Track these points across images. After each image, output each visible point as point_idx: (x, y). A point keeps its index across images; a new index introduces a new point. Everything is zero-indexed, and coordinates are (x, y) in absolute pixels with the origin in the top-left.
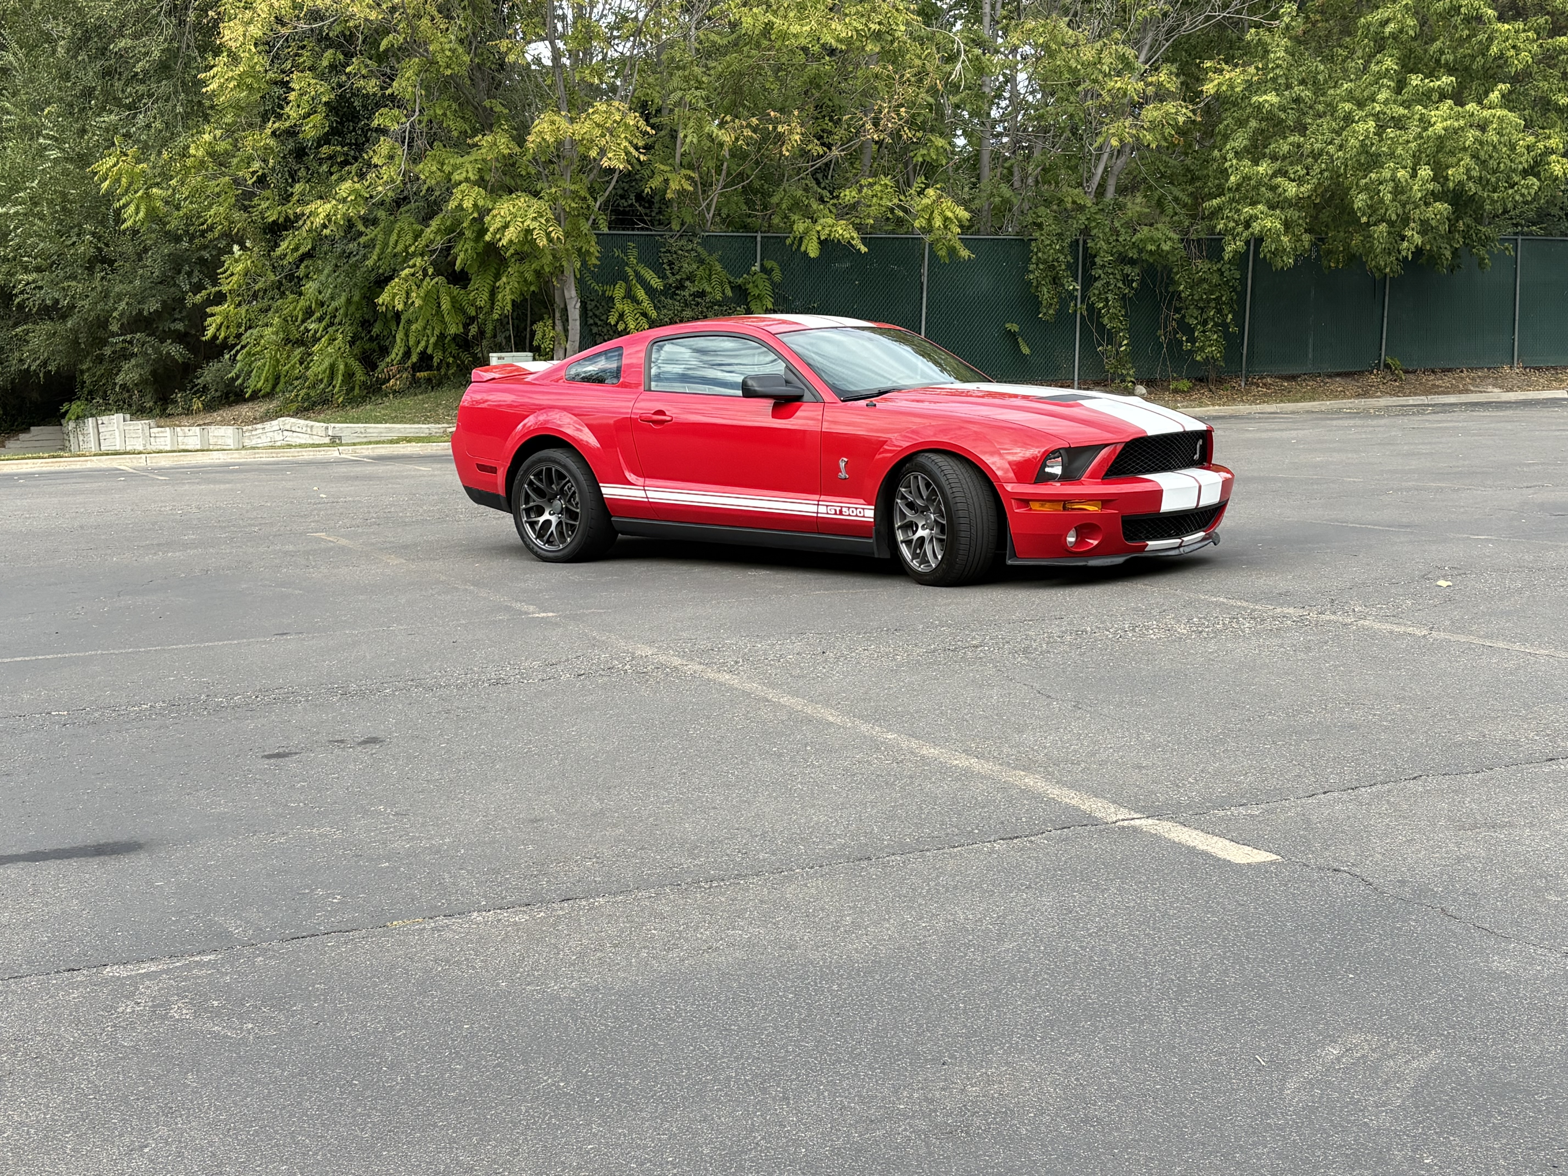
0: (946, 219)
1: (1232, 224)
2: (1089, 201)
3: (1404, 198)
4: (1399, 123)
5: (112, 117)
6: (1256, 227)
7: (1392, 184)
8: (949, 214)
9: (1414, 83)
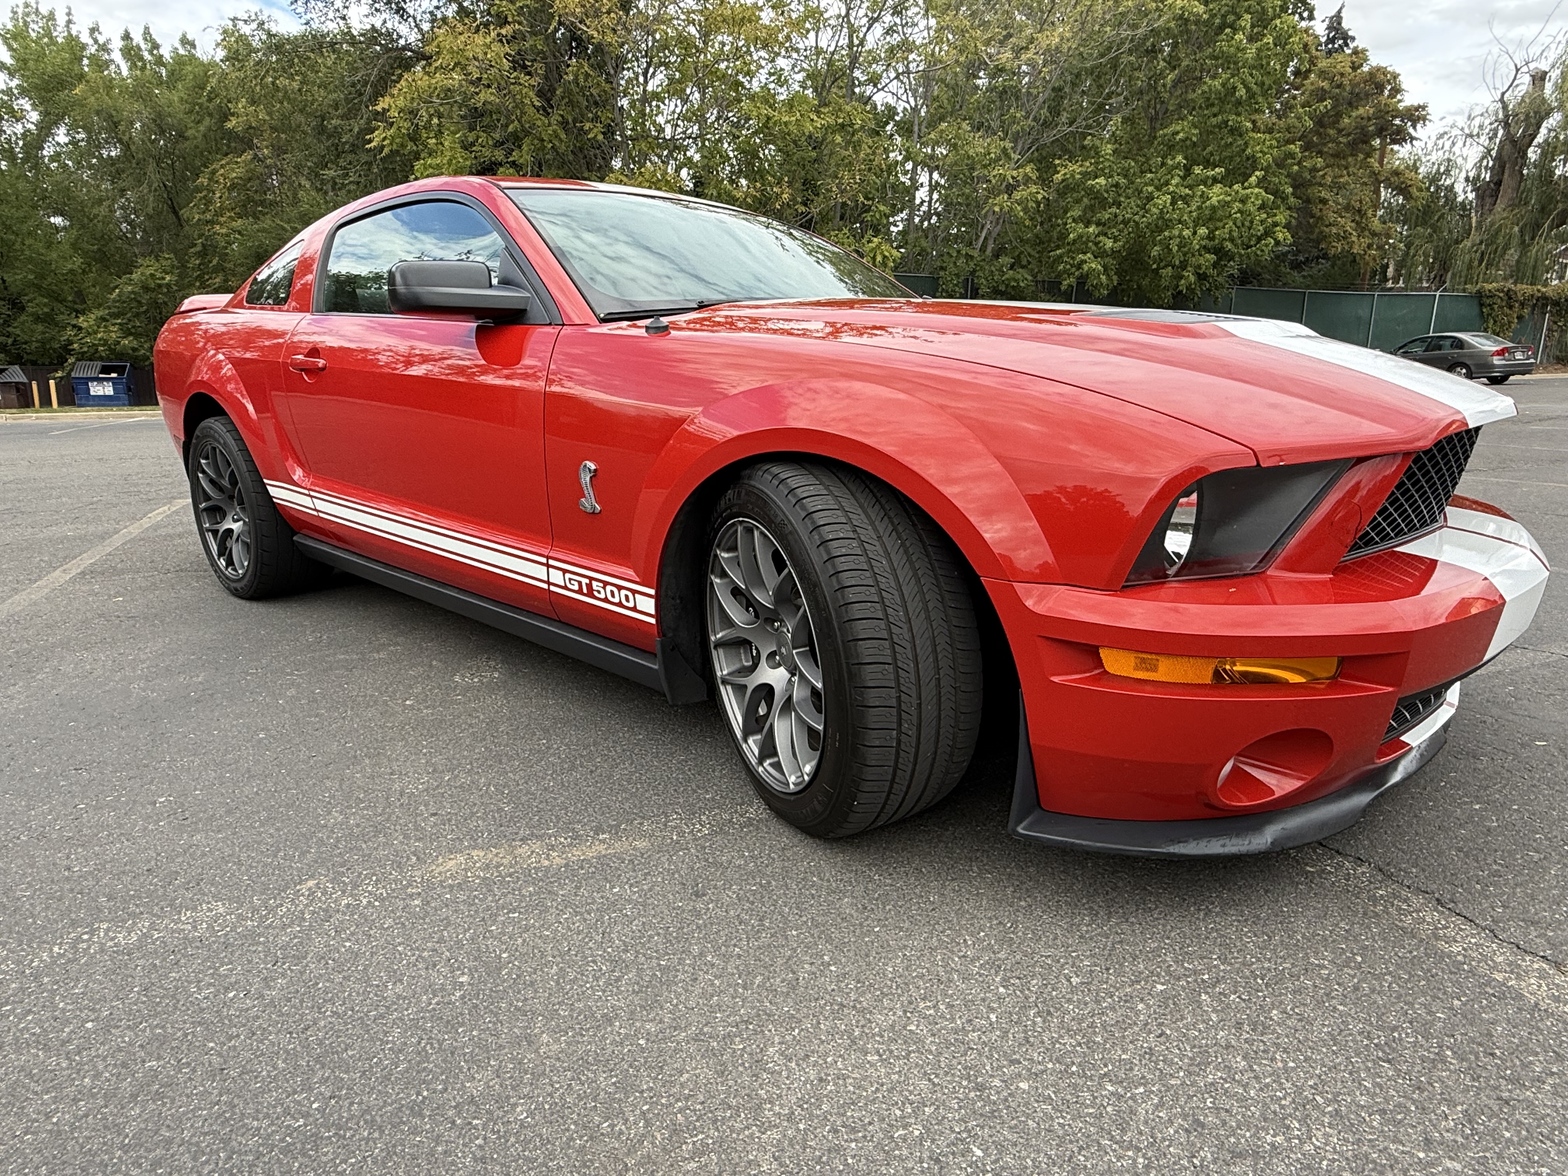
0: (885, 257)
1: (1068, 267)
2: (975, 254)
3: (1186, 249)
4: (1185, 199)
5: (332, 172)
6: (1086, 267)
7: (1178, 240)
8: (887, 254)
9: (1197, 172)
